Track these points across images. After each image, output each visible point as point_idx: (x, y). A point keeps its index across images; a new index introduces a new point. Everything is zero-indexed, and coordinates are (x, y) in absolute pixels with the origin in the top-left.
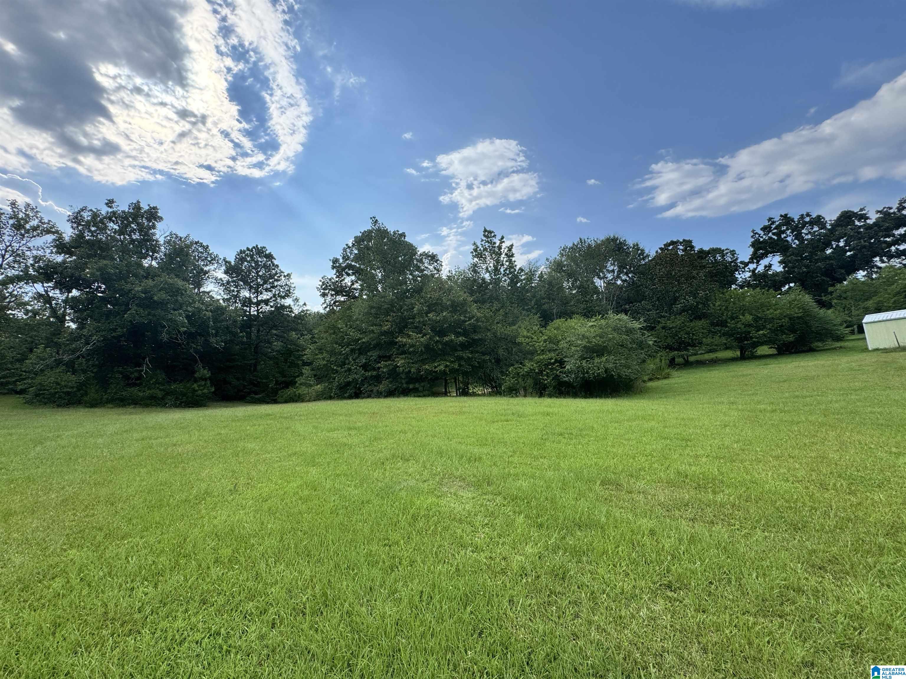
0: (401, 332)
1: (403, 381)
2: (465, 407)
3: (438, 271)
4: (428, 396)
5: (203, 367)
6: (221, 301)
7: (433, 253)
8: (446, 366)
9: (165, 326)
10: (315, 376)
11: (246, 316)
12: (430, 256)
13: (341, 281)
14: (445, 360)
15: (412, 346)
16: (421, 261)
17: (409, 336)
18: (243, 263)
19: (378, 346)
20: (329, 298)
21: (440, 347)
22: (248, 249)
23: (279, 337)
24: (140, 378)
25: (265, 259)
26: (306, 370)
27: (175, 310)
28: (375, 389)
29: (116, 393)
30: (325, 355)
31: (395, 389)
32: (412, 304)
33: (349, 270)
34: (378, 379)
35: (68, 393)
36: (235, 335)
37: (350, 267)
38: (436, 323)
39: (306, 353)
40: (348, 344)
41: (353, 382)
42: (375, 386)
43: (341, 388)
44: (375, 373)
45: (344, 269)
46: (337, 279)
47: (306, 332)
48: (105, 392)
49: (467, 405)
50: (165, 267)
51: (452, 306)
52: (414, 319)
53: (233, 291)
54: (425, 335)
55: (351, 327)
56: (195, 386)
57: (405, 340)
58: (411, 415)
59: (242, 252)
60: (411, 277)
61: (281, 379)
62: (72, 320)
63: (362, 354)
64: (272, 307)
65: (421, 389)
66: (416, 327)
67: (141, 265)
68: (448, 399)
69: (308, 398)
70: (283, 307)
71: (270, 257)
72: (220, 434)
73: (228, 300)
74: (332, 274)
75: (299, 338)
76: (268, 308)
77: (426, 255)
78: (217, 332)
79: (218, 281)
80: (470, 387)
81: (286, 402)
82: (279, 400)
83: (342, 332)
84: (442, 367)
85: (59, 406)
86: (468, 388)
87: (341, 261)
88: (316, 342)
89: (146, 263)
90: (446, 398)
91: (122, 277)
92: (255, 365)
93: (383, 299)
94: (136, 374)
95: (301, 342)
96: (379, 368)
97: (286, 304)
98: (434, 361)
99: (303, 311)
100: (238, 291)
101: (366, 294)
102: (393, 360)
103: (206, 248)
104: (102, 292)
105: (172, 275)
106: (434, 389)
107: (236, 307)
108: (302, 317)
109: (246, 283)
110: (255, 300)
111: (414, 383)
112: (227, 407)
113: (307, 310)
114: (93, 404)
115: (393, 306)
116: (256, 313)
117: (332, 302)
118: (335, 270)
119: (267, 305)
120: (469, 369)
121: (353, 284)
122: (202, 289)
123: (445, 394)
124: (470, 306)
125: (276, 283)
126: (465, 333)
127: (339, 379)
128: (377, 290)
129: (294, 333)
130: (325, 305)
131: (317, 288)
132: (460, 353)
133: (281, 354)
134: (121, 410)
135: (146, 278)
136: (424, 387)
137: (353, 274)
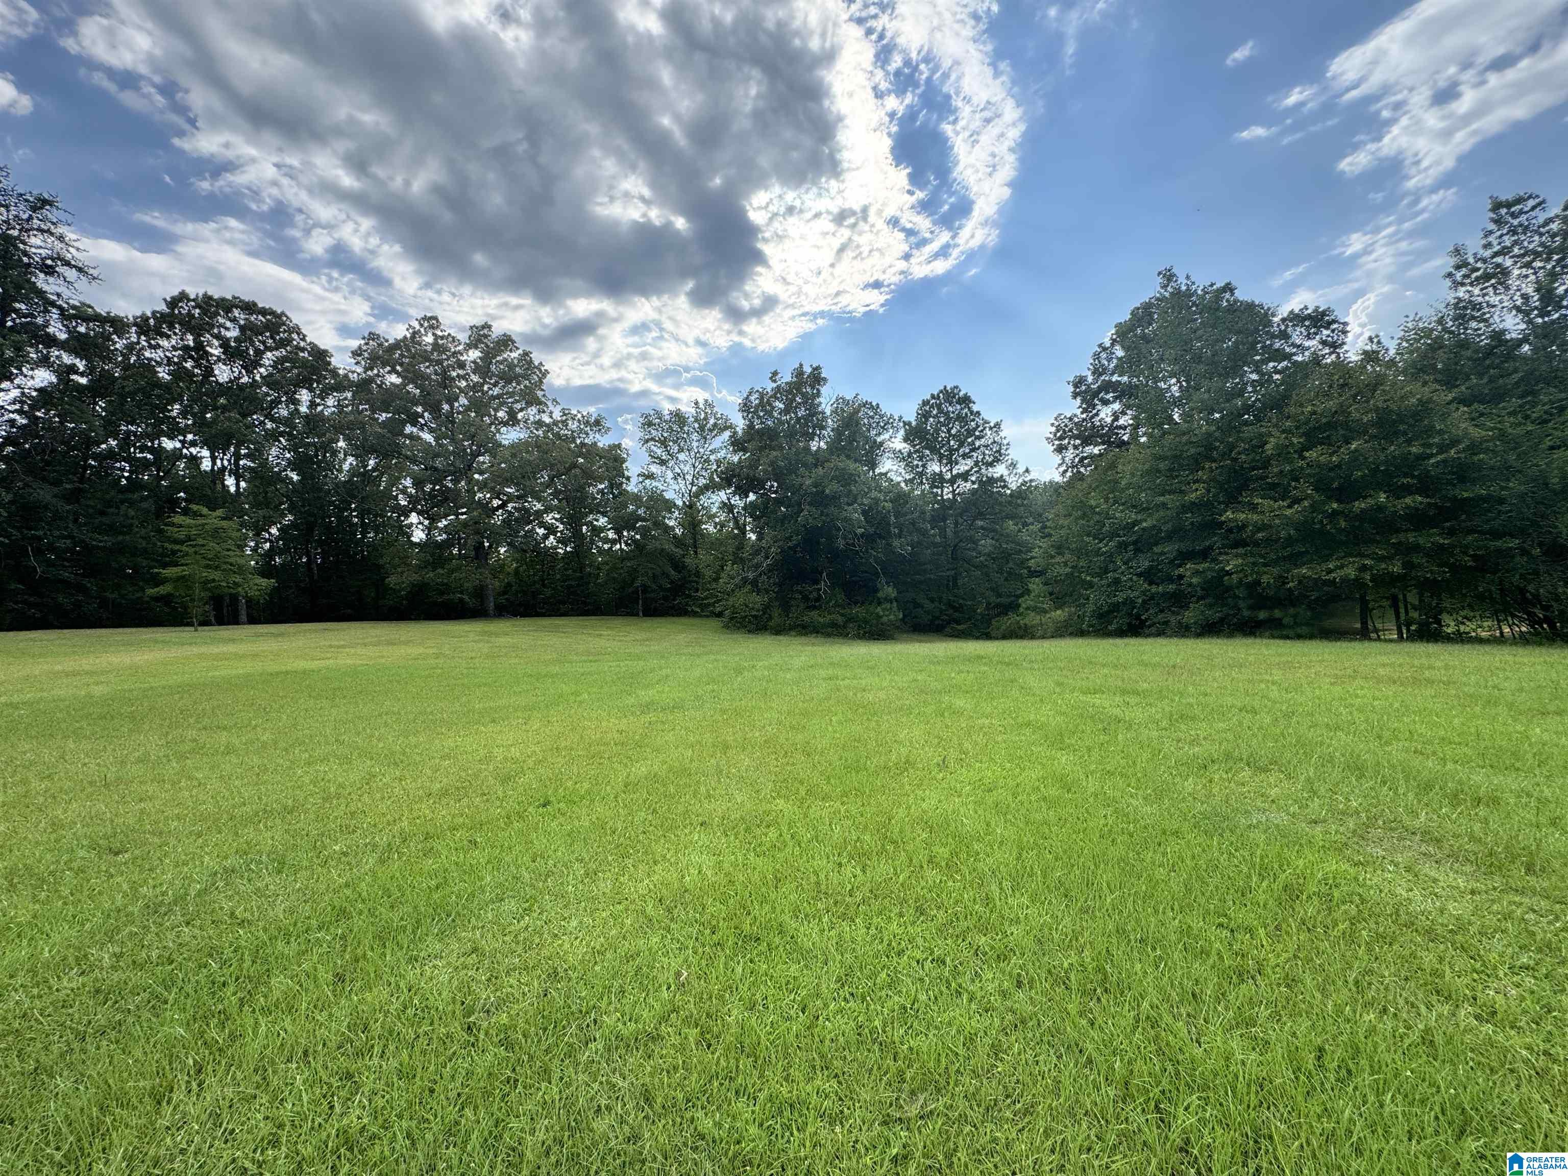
0: (1232, 500)
1: (1242, 604)
2: (1431, 667)
3: (1335, 346)
4: (1311, 637)
5: (887, 583)
6: (903, 485)
7: (1316, 310)
8: (1364, 568)
9: (839, 528)
10: (1051, 594)
11: (937, 502)
12: (1309, 317)
13: (1092, 417)
14: (1362, 556)
15: (1263, 527)
16: (1284, 336)
17: (1253, 507)
18: (927, 420)
19: (1176, 533)
20: (1070, 454)
21: (1343, 524)
22: (933, 397)
23: (988, 531)
24: (818, 599)
25: (959, 407)
26: (1035, 585)
27: (849, 505)
28: (1173, 619)
29: (797, 618)
30: (1068, 556)
31: (1222, 620)
32: (1261, 435)
33: (1107, 392)
34: (1179, 600)
35: (755, 617)
36: (924, 533)
37: (1108, 386)
38: (1331, 470)
39: (1034, 554)
40: (1113, 535)
41: (1124, 603)
42: (1173, 612)
43: (1101, 616)
44: (1172, 587)
45: (1096, 394)
46: (1084, 416)
47: (1031, 520)
48: (787, 616)
49: (1438, 664)
50: (835, 447)
51: (1380, 423)
52: (1266, 468)
53: (917, 466)
54: (1297, 501)
55: (1115, 502)
56: (879, 609)
57: (1243, 516)
58: (1267, 677)
59: (925, 403)
60: (1254, 377)
61: (994, 599)
62: (752, 531)
63: (1142, 552)
64: (973, 483)
65: (1286, 621)
66: (1273, 486)
67: (807, 449)
68: (1375, 646)
69: (1040, 633)
70: (991, 481)
71: (966, 400)
72: (916, 680)
73: (911, 481)
74: (1073, 408)
75: (1019, 531)
76: (969, 485)
77: (1296, 318)
78: (901, 531)
79: (898, 456)
80: (1446, 619)
81: (1004, 637)
82: (993, 634)
83: (1099, 513)
84: (1351, 572)
85: (749, 632)
86: (1439, 622)
87: (1090, 379)
88: (1050, 535)
89: (814, 445)
90: (1366, 644)
91: (792, 470)
92: (955, 579)
93: (1185, 438)
94: (815, 594)
95: (1024, 536)
96: (1181, 577)
97: (995, 476)
98: (1327, 559)
99: (1024, 483)
100: (924, 466)
101: (1144, 434)
102: (1214, 560)
103: (876, 408)
104: (775, 492)
105: (843, 457)
106: (1328, 623)
107: (923, 491)
108: (1023, 493)
109: (933, 450)
110: (948, 476)
111: (1271, 608)
112: (920, 641)
113: (1031, 481)
114: (778, 631)
115: (1210, 448)
116: (950, 496)
117: (1077, 460)
118: (1079, 400)
119: (966, 481)
120: (1441, 573)
121: (1116, 419)
122: (877, 471)
123: (1364, 634)
124: (1444, 417)
125: (977, 443)
126: (1425, 486)
127: (1095, 599)
128: (1170, 419)
129: (1011, 522)
130: (1064, 468)
131: (1048, 439)
132: (1411, 537)
133: (993, 559)
134: (803, 639)
135: (816, 466)
136: (1295, 616)
137: (1116, 398)
